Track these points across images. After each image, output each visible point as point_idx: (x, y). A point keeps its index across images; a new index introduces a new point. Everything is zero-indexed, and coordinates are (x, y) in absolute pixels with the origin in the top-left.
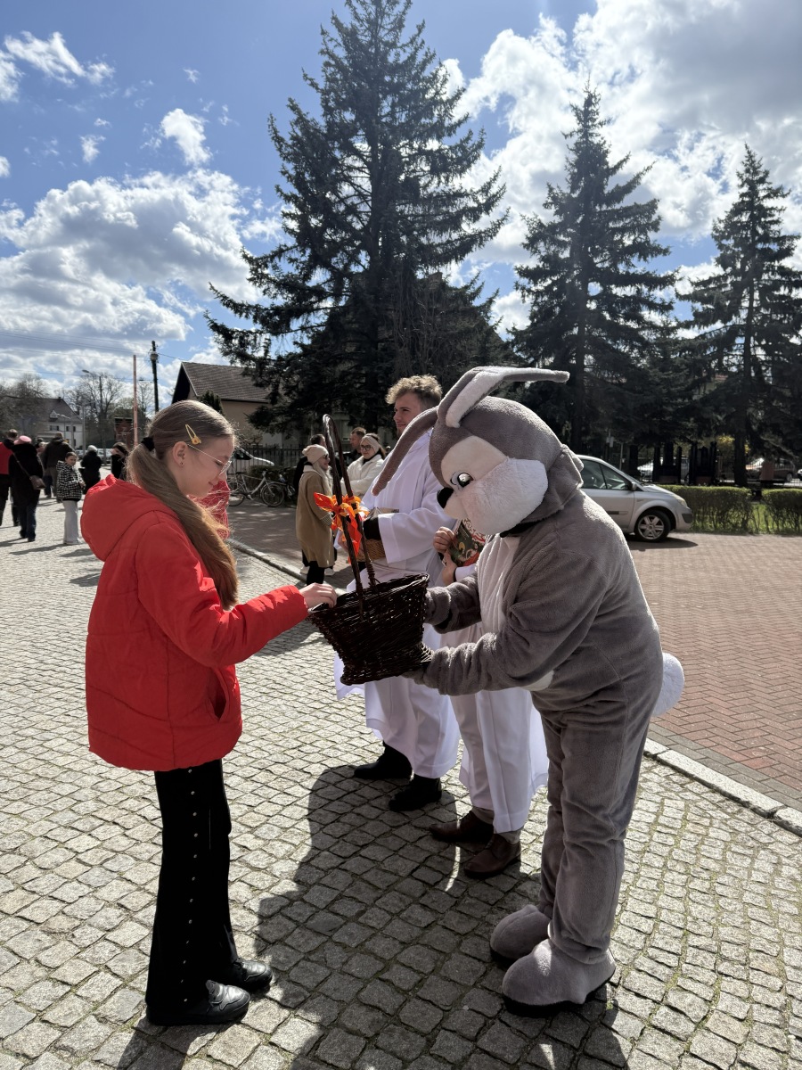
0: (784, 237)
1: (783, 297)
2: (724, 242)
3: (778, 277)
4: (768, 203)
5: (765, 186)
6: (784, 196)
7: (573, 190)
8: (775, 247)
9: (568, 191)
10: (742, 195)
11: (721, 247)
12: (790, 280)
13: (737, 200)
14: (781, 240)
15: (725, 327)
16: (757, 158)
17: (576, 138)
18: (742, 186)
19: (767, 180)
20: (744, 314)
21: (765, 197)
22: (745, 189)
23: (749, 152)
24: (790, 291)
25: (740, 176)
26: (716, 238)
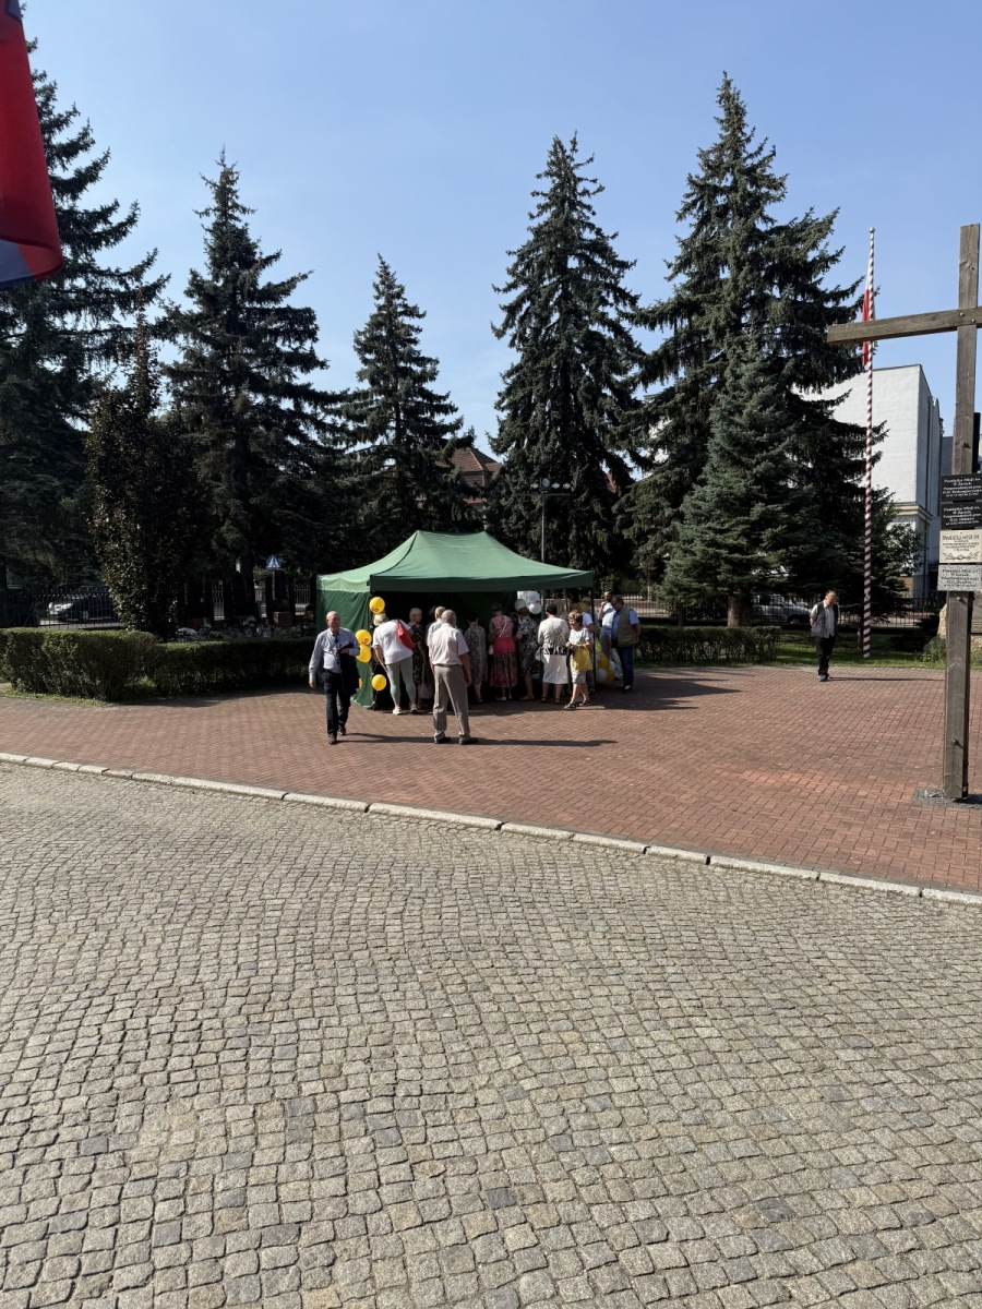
0: (423, 358)
1: (426, 420)
2: (368, 356)
3: (420, 399)
4: (407, 320)
5: (400, 301)
6: (420, 316)
7: (216, 278)
8: (416, 368)
9: (210, 278)
10: (380, 308)
11: (365, 361)
12: (431, 404)
13: (375, 311)
14: (422, 361)
15: (373, 446)
16: (391, 271)
17: (213, 218)
18: (377, 298)
19: (403, 296)
20: (392, 434)
21: (401, 313)
22: (382, 301)
23: (383, 263)
24: (432, 415)
25: (377, 287)
26: (359, 351)
